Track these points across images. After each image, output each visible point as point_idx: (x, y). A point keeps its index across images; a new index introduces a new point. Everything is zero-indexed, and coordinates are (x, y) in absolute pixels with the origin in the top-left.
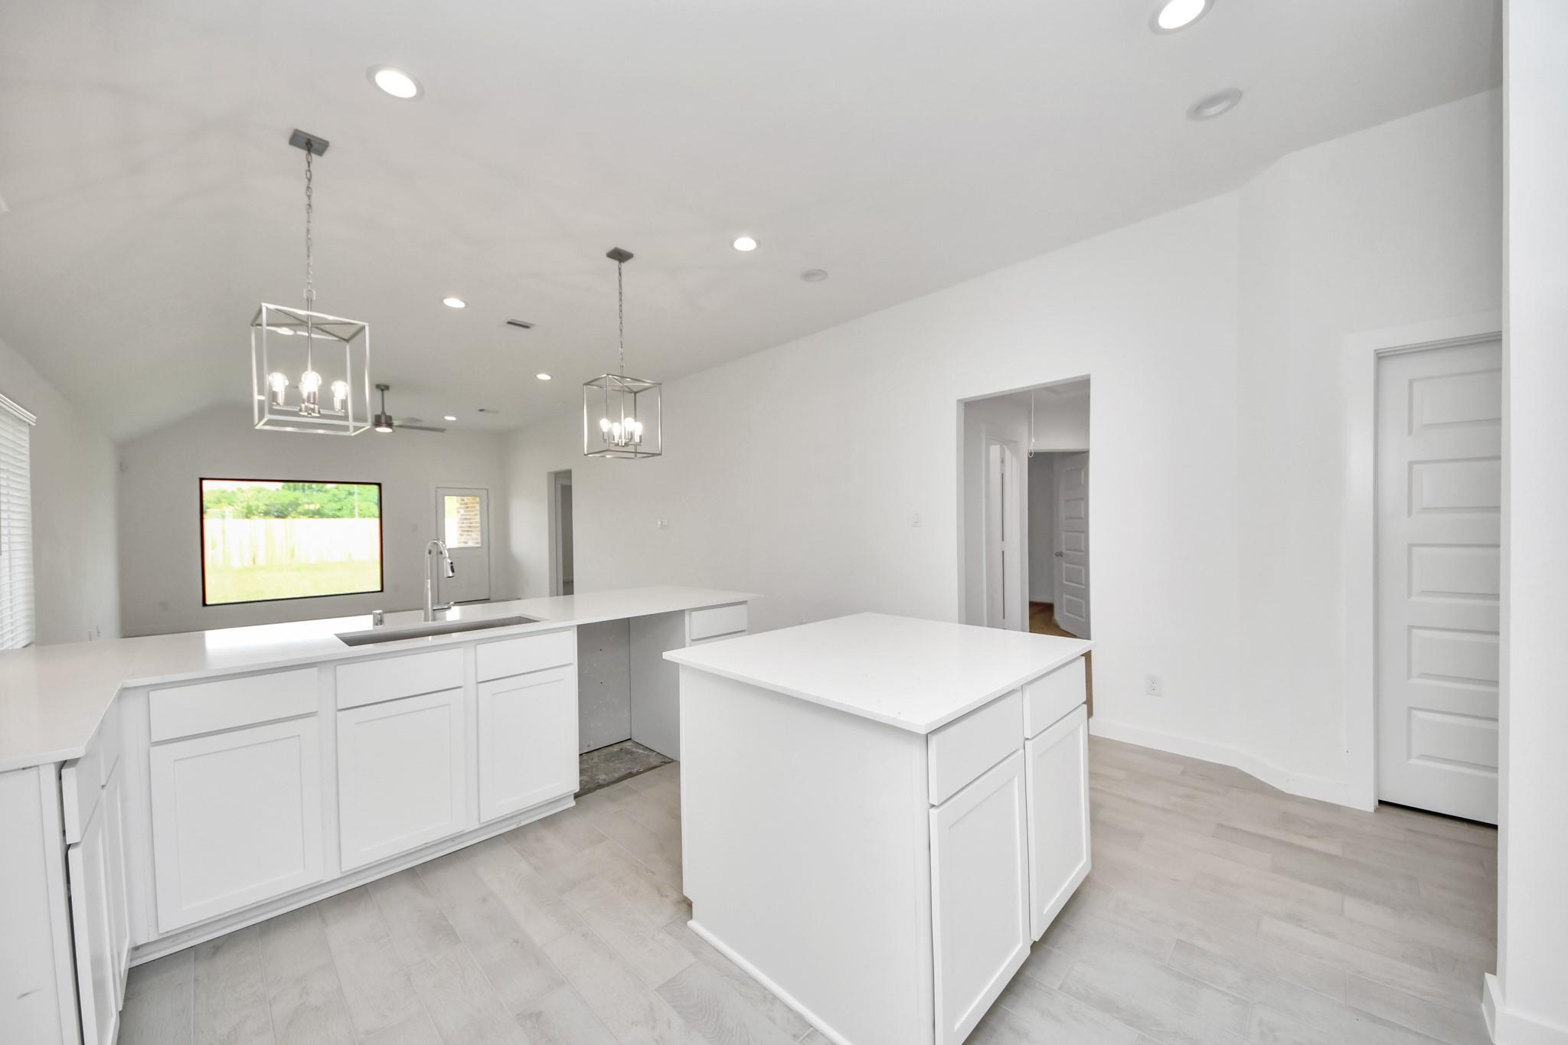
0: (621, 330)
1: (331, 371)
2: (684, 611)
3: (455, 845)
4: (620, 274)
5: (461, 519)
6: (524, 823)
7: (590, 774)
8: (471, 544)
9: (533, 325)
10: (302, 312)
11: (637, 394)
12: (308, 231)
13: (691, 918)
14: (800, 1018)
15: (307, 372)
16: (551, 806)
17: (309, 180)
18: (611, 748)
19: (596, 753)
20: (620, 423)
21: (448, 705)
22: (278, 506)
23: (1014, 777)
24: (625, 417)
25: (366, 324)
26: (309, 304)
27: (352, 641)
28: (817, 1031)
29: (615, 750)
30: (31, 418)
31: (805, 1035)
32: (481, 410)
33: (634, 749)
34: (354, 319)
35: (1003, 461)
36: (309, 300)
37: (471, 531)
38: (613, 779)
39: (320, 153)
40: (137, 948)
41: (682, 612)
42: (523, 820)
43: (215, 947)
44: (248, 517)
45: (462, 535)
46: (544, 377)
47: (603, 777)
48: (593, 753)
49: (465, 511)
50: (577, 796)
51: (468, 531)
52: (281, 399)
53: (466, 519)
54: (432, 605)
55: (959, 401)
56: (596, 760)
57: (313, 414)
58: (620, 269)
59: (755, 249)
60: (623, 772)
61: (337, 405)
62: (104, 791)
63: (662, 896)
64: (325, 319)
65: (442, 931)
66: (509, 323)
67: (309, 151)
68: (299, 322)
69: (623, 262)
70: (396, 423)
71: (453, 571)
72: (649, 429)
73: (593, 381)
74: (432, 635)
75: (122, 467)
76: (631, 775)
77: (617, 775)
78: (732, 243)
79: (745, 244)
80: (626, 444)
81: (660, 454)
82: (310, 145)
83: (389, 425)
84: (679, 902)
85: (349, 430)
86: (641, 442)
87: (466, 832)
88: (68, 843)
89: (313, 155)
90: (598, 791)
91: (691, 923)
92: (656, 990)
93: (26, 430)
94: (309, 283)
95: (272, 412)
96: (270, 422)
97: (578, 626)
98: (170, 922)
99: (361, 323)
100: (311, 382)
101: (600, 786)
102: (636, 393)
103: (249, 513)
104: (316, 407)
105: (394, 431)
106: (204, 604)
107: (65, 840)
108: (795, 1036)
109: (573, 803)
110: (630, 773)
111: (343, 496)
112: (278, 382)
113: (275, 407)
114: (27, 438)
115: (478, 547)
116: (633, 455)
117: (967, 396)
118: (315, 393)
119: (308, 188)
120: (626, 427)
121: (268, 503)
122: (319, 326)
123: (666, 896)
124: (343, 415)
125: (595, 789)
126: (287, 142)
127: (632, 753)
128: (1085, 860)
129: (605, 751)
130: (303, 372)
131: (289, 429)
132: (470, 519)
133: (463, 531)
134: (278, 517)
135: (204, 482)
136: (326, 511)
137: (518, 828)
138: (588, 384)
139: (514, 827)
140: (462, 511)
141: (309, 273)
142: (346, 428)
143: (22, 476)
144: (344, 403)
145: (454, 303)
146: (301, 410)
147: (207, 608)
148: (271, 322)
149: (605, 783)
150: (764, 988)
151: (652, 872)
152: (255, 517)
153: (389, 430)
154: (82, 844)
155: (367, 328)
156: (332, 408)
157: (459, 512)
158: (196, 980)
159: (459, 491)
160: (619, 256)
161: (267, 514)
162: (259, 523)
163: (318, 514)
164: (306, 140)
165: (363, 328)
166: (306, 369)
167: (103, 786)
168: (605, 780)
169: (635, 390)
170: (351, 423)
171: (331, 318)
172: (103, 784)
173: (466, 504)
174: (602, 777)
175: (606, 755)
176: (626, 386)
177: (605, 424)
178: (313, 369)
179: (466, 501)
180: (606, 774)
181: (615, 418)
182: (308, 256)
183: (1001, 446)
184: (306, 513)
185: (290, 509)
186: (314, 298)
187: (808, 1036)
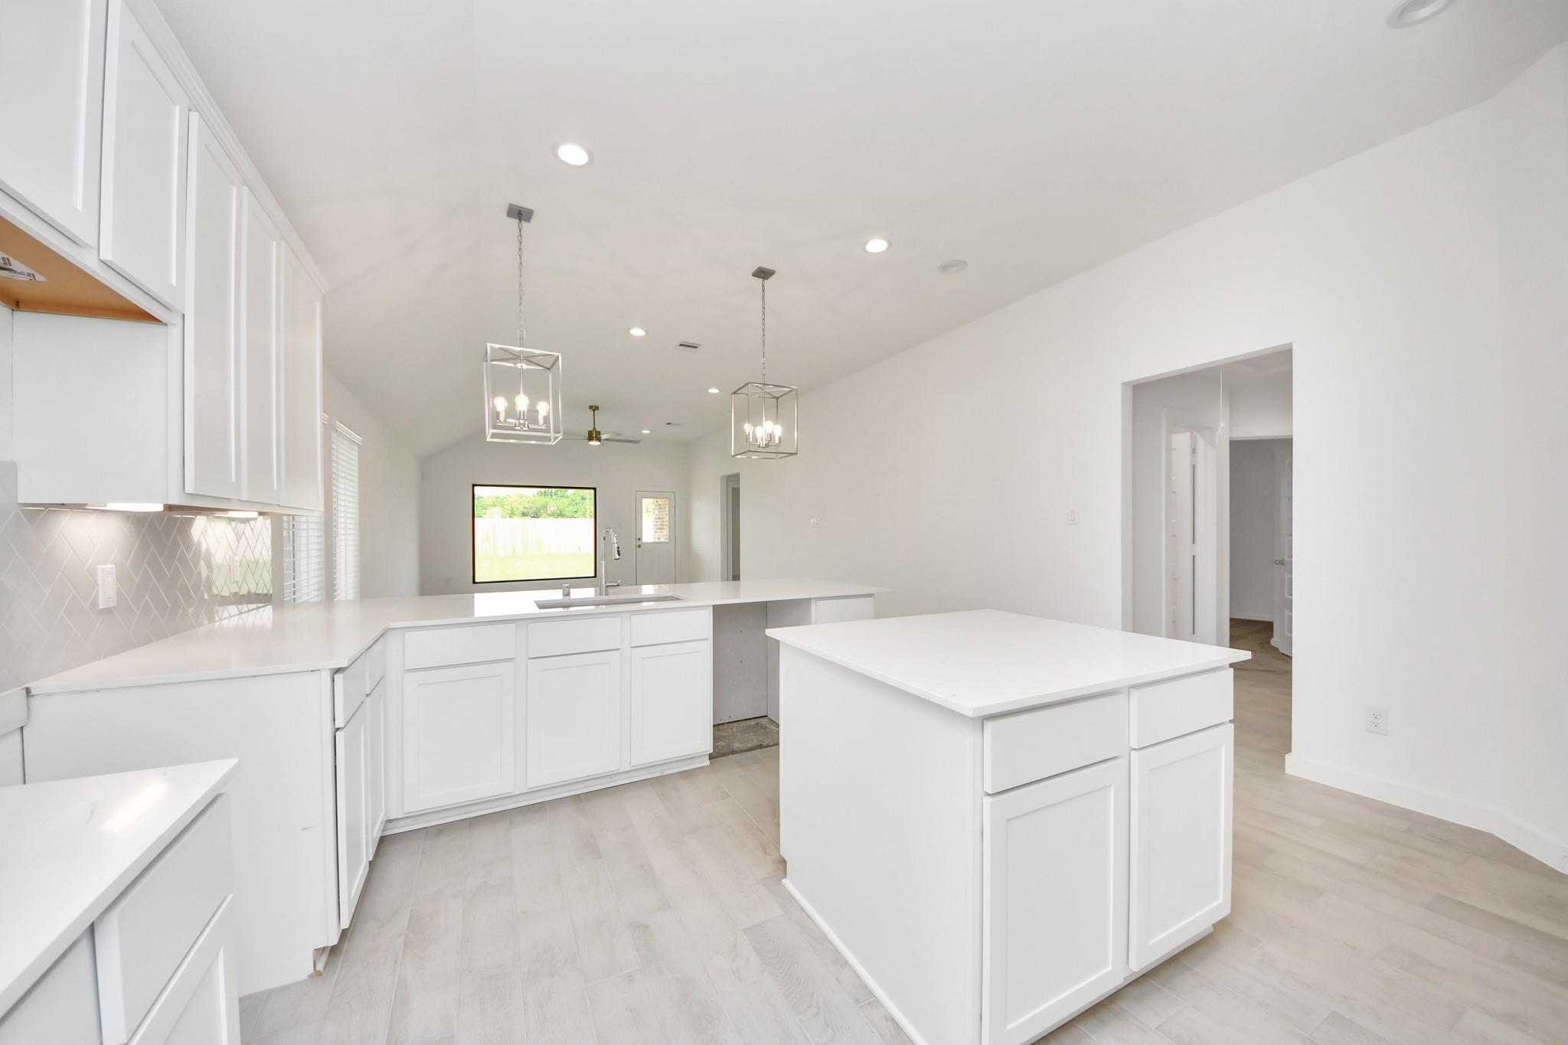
0: (764, 341)
1: (536, 393)
2: (810, 599)
3: (612, 782)
4: (763, 291)
5: (656, 518)
6: (666, 773)
7: (727, 741)
8: (662, 540)
9: (700, 345)
10: (517, 349)
11: (779, 400)
12: (520, 284)
13: (786, 877)
14: (865, 987)
15: (519, 396)
16: (689, 761)
17: (520, 243)
18: (748, 722)
19: (735, 724)
20: (762, 426)
21: (609, 663)
22: (534, 509)
23: (1110, 785)
24: (766, 420)
25: (559, 354)
26: (521, 342)
27: (542, 605)
28: (879, 1001)
29: (752, 723)
30: (359, 439)
31: (867, 1002)
32: (669, 424)
33: (768, 725)
34: (552, 351)
35: (1194, 451)
36: (521, 338)
37: (663, 529)
38: (745, 749)
39: (528, 220)
40: (390, 821)
41: (809, 600)
42: (667, 770)
43: (440, 830)
44: (511, 517)
45: (656, 532)
46: (714, 391)
47: (738, 745)
48: (732, 724)
49: (659, 512)
50: (711, 757)
51: (660, 529)
52: (502, 418)
53: (659, 518)
54: (605, 583)
55: (1125, 384)
56: (734, 730)
57: (525, 429)
58: (763, 286)
59: (887, 249)
60: (755, 743)
61: (541, 421)
62: (368, 699)
63: (766, 853)
64: (532, 352)
65: (590, 847)
66: (681, 345)
67: (520, 219)
68: (514, 357)
69: (767, 279)
70: (603, 437)
71: (619, 554)
72: (788, 430)
73: (738, 390)
74: (605, 605)
75: (423, 477)
76: (761, 747)
77: (749, 745)
78: (864, 248)
79: (877, 246)
80: (767, 445)
81: (796, 454)
82: (520, 214)
83: (599, 440)
84: (779, 862)
85: (550, 440)
86: (780, 443)
87: (621, 771)
88: (337, 727)
89: (523, 222)
90: (731, 756)
91: (784, 881)
92: (744, 930)
93: (356, 448)
94: (521, 325)
95: (495, 427)
96: (494, 436)
97: (714, 606)
98: (413, 806)
99: (557, 354)
100: (522, 402)
101: (733, 752)
102: (777, 398)
103: (512, 514)
104: (526, 423)
105: (602, 444)
106: (474, 582)
107: (334, 725)
108: (857, 1001)
109: (708, 763)
110: (761, 745)
111: (578, 501)
112: (501, 404)
113: (498, 424)
114: (356, 454)
115: (666, 543)
116: (774, 456)
117: (1134, 379)
118: (524, 412)
119: (520, 249)
120: (767, 429)
121: (527, 506)
122: (528, 359)
123: (769, 854)
124: (544, 428)
125: (729, 754)
126: (505, 215)
127: (765, 728)
128: (1221, 900)
129: (744, 723)
130: (517, 395)
131: (512, 441)
132: (662, 518)
133: (657, 529)
134: (534, 517)
135: (476, 488)
136: (566, 513)
137: (660, 777)
138: (735, 393)
139: (658, 775)
140: (657, 512)
141: (520, 317)
142: (549, 439)
143: (352, 481)
144: (546, 419)
145: (637, 332)
146: (516, 426)
147: (475, 585)
148: (493, 358)
149: (739, 750)
150: (837, 951)
151: (761, 831)
152: (516, 517)
153: (598, 443)
154: (345, 729)
155: (560, 358)
156: (538, 424)
157: (654, 512)
158: (423, 852)
159: (655, 494)
160: (763, 274)
161: (524, 515)
162: (518, 521)
163: (561, 515)
164: (517, 212)
165: (557, 358)
166: (519, 393)
167: (367, 695)
168: (738, 747)
169: (777, 396)
170: (552, 435)
171: (538, 352)
172: (368, 693)
173: (660, 505)
174: (736, 745)
175: (743, 727)
176: (768, 393)
177: (748, 428)
178: (524, 393)
179: (660, 502)
180: (740, 743)
181: (757, 423)
182: (520, 304)
183: (1192, 434)
184: (552, 515)
185: (542, 511)
186: (525, 337)
187: (869, 1003)
